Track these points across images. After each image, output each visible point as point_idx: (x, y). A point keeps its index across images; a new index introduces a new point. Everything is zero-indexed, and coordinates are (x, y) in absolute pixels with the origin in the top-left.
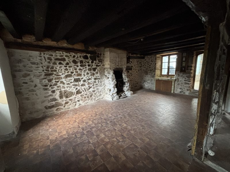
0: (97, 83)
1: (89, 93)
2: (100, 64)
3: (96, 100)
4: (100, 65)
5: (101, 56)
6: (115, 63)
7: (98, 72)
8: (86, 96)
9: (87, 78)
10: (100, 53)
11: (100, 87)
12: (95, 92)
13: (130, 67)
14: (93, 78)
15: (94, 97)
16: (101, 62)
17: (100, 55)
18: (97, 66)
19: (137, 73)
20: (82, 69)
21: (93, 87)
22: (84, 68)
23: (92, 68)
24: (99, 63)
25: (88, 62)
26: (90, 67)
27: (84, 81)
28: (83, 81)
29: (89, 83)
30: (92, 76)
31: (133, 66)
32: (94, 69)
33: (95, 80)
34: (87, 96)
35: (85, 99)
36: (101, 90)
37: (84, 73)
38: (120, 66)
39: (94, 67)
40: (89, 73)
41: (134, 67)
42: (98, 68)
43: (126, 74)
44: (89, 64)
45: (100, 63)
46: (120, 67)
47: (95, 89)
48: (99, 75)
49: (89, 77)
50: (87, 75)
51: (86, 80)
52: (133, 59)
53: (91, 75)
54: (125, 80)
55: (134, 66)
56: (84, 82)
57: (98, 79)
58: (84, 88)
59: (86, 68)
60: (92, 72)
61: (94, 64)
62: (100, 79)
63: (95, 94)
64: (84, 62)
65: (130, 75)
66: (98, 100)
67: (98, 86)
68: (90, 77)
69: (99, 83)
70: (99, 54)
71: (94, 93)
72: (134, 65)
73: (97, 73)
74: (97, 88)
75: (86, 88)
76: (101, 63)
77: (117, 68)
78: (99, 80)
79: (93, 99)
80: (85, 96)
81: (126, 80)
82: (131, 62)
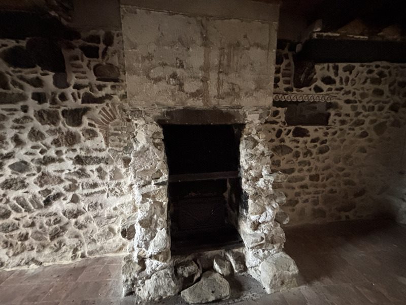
0: (95, 177)
1: (45, 220)
2: (108, 90)
3: (79, 253)
4: (108, 97)
5: (111, 49)
6: (174, 76)
7: (97, 130)
8: (30, 231)
9: (36, 157)
10: (102, 33)
11: (112, 198)
12: (81, 219)
13: (321, 108)
14: (68, 156)
15: (74, 242)
16: (116, 80)
17: (102, 46)
18: (88, 99)
19: (363, 142)
20: (5, 113)
21: (70, 196)
22: (16, 110)
23: (60, 111)
24: (100, 88)
25: (38, 83)
26: (47, 106)
27: (22, 167)
28: (11, 167)
29: (43, 179)
30: (64, 149)
31: (341, 103)
32: (75, 117)
33: (79, 167)
34: (36, 232)
35: (27, 243)
36: (118, 213)
37: (15, 131)
38: (219, 97)
39: (72, 104)
40: (44, 132)
41: (347, 109)
42: (96, 110)
43: (261, 148)
44: (39, 90)
45: (109, 84)
46: (214, 102)
47: (83, 205)
48: (104, 146)
49: (41, 152)
50: (34, 143)
51: (32, 165)
52: (341, 65)
53: (56, 142)
54: (256, 179)
55: (348, 102)
56: (22, 171)
57: (98, 160)
58: (17, 199)
59: (25, 109)
60: (64, 130)
61: (70, 91)
62: (107, 161)
63: (81, 227)
64: (15, 83)
65: (314, 151)
66: (91, 253)
67: (103, 192)
68: (52, 153)
69: (108, 178)
70: (96, 39)
71: (73, 221)
72: (350, 97)
73: (91, 134)
74: (93, 199)
75: (28, 197)
76: (113, 87)
77: (188, 112)
78: (102, 165)
79: (64, 248)
80: (23, 231)
81: (260, 183)
82: (328, 81)
